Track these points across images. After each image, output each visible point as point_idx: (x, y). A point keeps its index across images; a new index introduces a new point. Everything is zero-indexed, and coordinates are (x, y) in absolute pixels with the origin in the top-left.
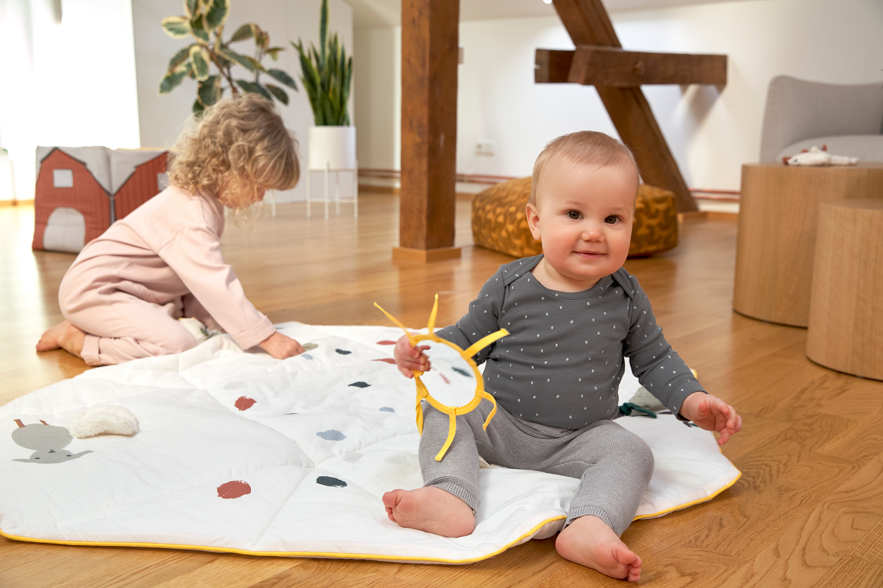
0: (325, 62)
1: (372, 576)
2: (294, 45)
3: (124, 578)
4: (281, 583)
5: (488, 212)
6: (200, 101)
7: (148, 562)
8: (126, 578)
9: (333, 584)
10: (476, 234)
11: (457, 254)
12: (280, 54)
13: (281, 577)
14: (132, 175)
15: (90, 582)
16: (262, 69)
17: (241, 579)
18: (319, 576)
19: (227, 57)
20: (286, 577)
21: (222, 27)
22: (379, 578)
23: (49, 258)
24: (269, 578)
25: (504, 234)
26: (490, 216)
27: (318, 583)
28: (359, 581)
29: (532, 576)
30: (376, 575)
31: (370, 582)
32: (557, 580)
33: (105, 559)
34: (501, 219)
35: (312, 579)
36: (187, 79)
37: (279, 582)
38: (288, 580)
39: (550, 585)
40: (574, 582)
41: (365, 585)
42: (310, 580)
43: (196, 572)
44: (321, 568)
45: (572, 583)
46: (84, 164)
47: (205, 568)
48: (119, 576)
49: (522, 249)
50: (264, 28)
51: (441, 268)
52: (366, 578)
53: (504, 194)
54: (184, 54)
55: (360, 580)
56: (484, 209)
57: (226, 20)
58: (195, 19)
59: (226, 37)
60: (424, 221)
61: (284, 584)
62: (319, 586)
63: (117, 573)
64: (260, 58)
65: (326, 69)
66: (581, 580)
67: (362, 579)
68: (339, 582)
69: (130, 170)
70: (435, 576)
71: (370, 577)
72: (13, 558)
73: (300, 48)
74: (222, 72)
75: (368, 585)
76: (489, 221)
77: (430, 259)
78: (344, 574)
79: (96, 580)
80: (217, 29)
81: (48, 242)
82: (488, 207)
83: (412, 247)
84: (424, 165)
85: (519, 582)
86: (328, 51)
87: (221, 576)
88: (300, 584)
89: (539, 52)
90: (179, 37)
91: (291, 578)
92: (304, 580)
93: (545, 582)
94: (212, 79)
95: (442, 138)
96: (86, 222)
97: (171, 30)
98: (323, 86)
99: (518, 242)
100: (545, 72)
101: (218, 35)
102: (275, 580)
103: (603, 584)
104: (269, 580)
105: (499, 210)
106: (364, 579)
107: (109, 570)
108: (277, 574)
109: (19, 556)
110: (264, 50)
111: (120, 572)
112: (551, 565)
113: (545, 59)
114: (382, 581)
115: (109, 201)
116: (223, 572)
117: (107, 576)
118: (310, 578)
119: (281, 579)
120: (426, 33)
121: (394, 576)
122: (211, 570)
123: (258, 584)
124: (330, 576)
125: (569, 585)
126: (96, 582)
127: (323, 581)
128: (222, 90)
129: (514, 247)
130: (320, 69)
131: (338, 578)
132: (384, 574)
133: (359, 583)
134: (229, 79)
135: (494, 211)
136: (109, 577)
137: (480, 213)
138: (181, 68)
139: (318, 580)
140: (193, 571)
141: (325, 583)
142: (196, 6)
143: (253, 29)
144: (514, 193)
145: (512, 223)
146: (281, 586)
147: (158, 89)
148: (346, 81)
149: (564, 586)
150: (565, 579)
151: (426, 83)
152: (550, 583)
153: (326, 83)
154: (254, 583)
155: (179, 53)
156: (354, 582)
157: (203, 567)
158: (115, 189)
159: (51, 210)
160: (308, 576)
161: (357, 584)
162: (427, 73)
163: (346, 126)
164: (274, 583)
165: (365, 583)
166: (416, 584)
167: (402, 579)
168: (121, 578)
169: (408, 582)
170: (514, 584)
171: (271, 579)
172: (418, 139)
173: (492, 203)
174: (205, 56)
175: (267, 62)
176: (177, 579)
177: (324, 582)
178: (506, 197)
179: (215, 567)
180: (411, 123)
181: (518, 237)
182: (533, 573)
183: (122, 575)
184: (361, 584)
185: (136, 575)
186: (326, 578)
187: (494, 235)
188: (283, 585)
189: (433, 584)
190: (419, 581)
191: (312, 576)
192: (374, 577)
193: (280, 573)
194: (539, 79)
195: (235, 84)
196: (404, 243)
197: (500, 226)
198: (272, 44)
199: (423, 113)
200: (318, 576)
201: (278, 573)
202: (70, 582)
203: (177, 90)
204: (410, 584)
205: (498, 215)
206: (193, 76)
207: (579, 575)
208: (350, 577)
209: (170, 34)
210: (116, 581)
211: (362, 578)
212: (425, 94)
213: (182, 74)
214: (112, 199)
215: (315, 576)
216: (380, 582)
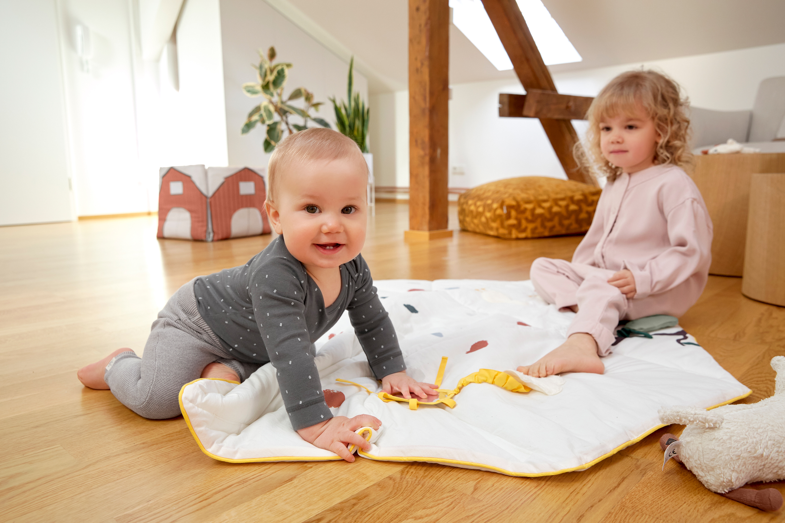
0: (351, 111)
1: (450, 496)
2: (330, 99)
3: (208, 496)
4: (361, 504)
5: (471, 205)
6: (268, 139)
7: (231, 480)
8: (209, 497)
9: (413, 504)
10: (462, 222)
11: (450, 234)
12: (321, 107)
13: (360, 498)
14: (222, 184)
15: (175, 500)
16: (309, 116)
17: (320, 500)
18: (397, 496)
19: (286, 109)
20: (365, 497)
21: (282, 89)
22: (457, 497)
23: (167, 243)
24: (347, 499)
25: (483, 219)
26: (472, 208)
27: (398, 503)
28: (439, 502)
29: (609, 494)
30: (453, 494)
31: (450, 503)
32: (636, 497)
33: (191, 476)
34: (481, 209)
35: (391, 499)
36: (259, 125)
37: (359, 502)
38: (367, 500)
39: (631, 503)
40: (654, 500)
41: (446, 506)
42: (389, 500)
43: (276, 492)
44: (398, 487)
45: (653, 501)
46: (189, 177)
47: (284, 487)
48: (203, 495)
49: (497, 229)
50: (310, 90)
51: (440, 243)
52: (444, 498)
53: (481, 192)
54: (257, 109)
55: (438, 500)
56: (467, 203)
57: (285, 84)
58: (265, 83)
59: (285, 97)
60: (427, 211)
61: (364, 505)
62: (400, 507)
63: (201, 491)
64: (308, 109)
65: (352, 116)
66: (660, 497)
67: (441, 500)
68: (418, 503)
69: (220, 181)
70: (513, 495)
71: (448, 497)
72: (108, 474)
73: (334, 101)
74: (282, 119)
75: (448, 506)
76: (472, 212)
77: (432, 238)
78: (422, 494)
79: (180, 499)
80: (279, 91)
81: (167, 233)
82: (470, 202)
83: (418, 229)
84: (426, 171)
85: (599, 501)
86: (353, 104)
87: (300, 496)
88: (380, 505)
89: (501, 95)
90: (254, 96)
91: (370, 499)
92: (383, 501)
93: (625, 501)
94: (276, 124)
95: (439, 151)
96: (192, 217)
97: (249, 91)
98: (350, 126)
99: (494, 225)
100: (506, 108)
101: (279, 95)
102: (354, 501)
103: (685, 503)
104: (348, 501)
105: (479, 203)
106: (443, 499)
107: (194, 488)
108: (354, 494)
109: (114, 472)
110: (310, 105)
111: (205, 490)
112: (623, 481)
113: (506, 100)
114: (461, 501)
115: (206, 202)
116: (301, 492)
117: (192, 494)
118: (388, 498)
119: (360, 499)
120: (426, 77)
121: (471, 496)
122: (290, 489)
123: (337, 505)
124: (408, 497)
125: (651, 504)
126: (181, 501)
127: (401, 502)
128: (282, 132)
129: (491, 229)
130: (348, 116)
131: (417, 498)
132: (461, 494)
133: (438, 504)
134: (287, 124)
135: (475, 204)
136: (193, 496)
137: (465, 206)
138: (255, 117)
139: (397, 500)
140: (273, 490)
141: (404, 504)
142: (265, 75)
143: (303, 91)
144: (489, 191)
145: (489, 211)
146: (361, 508)
147: (240, 131)
148: (365, 123)
149: (646, 505)
150: (644, 497)
151: (427, 112)
152: (631, 502)
153: (352, 125)
154: (333, 505)
155: (255, 109)
156: (433, 503)
157: (283, 486)
158: (210, 194)
159: (168, 210)
160: (386, 496)
161: (436, 505)
162: (428, 105)
163: (366, 153)
164: (353, 504)
165: (444, 503)
166: (497, 504)
167: (481, 499)
168: (205, 497)
169: (488, 502)
170: (596, 504)
171: (350, 500)
172: (422, 153)
173: (473, 198)
174: (272, 108)
175: (312, 112)
176: (258, 498)
177: (403, 502)
178: (484, 194)
179: (295, 486)
180: (416, 141)
181: (494, 221)
182: (609, 491)
183: (206, 494)
184: (441, 505)
185: (219, 493)
186: (405, 498)
187: (476, 221)
188: (362, 506)
189: (513, 504)
190: (498, 502)
191: (391, 496)
192: (453, 496)
193: (358, 493)
194: (502, 114)
195: (291, 127)
196: (412, 227)
197: (480, 214)
198: (315, 100)
199: (425, 134)
200: (395, 496)
201: (356, 493)
202: (157, 501)
203: (253, 132)
204: (490, 505)
205: (479, 207)
206: (263, 122)
207: (656, 491)
208: (429, 497)
209: (248, 95)
210: (200, 501)
211: (440, 498)
212: (426, 120)
213: (256, 121)
214: (209, 200)
215: (393, 496)
216: (459, 503)
